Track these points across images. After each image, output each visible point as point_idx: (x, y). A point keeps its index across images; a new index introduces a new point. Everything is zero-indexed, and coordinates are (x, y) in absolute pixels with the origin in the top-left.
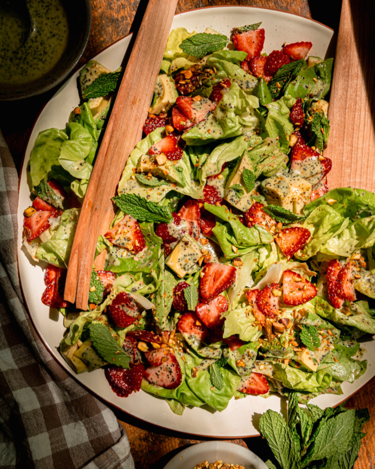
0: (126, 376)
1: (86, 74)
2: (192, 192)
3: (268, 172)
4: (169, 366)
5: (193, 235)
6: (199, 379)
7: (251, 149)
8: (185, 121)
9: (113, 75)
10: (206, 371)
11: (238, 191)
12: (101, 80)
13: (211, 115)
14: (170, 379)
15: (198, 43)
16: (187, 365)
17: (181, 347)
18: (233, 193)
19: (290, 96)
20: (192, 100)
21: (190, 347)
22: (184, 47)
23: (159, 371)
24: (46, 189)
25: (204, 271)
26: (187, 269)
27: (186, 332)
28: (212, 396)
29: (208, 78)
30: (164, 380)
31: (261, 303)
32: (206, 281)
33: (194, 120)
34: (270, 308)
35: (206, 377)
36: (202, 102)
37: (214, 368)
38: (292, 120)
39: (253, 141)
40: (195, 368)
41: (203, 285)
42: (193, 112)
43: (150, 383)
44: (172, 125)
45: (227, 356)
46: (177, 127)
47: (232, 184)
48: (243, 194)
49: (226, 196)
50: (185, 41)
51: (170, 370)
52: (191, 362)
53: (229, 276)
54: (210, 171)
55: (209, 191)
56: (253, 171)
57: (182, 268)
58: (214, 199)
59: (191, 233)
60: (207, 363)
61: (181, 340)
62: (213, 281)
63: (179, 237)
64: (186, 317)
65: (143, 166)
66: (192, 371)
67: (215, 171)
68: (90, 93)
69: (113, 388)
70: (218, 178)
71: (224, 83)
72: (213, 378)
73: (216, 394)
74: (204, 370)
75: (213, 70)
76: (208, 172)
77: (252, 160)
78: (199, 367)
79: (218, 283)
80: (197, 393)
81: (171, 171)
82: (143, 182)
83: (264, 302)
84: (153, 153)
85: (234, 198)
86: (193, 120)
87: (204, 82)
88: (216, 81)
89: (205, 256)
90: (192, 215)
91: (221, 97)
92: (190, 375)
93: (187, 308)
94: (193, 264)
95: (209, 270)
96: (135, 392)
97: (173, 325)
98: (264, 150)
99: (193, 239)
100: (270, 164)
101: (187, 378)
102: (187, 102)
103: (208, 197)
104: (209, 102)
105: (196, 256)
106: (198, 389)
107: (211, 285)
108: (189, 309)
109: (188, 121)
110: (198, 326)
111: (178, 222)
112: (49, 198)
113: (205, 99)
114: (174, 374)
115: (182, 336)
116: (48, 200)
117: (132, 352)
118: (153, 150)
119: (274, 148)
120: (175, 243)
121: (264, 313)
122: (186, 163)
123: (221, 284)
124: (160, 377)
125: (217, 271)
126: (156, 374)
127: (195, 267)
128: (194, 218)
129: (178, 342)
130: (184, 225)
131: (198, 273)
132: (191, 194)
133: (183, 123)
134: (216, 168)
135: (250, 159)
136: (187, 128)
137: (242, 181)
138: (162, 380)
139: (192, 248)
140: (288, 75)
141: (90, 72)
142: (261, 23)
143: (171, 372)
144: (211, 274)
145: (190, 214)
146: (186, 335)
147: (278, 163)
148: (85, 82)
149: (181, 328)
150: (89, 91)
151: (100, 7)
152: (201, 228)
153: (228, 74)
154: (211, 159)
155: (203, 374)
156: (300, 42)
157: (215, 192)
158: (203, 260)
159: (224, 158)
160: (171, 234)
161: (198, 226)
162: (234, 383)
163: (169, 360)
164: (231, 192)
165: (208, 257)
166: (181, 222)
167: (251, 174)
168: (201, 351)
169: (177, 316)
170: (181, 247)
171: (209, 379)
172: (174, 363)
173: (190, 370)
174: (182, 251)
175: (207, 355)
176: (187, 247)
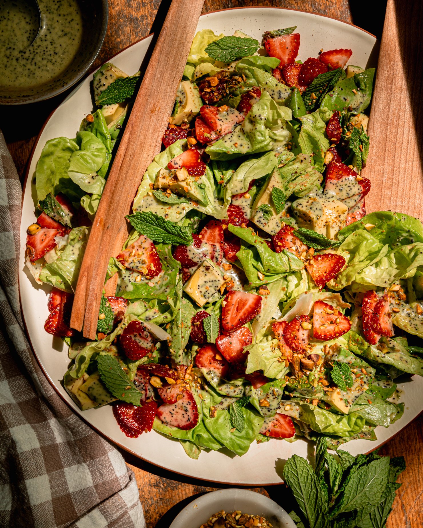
0: (137, 414)
1: (101, 78)
2: (215, 212)
3: (300, 191)
4: (185, 404)
5: (214, 260)
6: (218, 419)
7: (281, 165)
8: (209, 133)
9: (130, 79)
10: (226, 411)
11: (266, 212)
12: (117, 85)
13: (239, 127)
14: (186, 419)
15: (226, 47)
16: (205, 404)
17: (199, 383)
18: (261, 214)
19: (326, 109)
20: (218, 110)
21: (208, 384)
22: (210, 51)
23: (173, 410)
24: (53, 204)
25: (226, 300)
26: (207, 297)
27: (205, 367)
28: (231, 439)
29: (236, 86)
30: (179, 420)
31: (289, 336)
32: (228, 310)
33: (220, 132)
34: (298, 342)
35: (225, 417)
36: (229, 112)
37: (235, 408)
38: (327, 135)
39: (284, 157)
40: (214, 407)
41: (225, 315)
42: (219, 123)
43: (163, 422)
44: (195, 137)
45: (249, 394)
46: (201, 139)
47: (259, 204)
48: (272, 215)
49: (253, 217)
50: (211, 44)
51: (185, 409)
52: (209, 400)
53: (254, 306)
54: (236, 189)
55: (233, 211)
56: (283, 190)
57: (201, 296)
58: (239, 221)
59: (212, 258)
60: (227, 402)
61: (199, 376)
62: (235, 311)
63: (199, 261)
64: (205, 350)
65: (161, 182)
66: (210, 410)
67: (241, 190)
68: (104, 99)
69: (121, 428)
70: (244, 197)
71: (254, 92)
73: (236, 436)
74: (223, 409)
75: (242, 77)
76: (233, 190)
77: (283, 178)
78: (217, 406)
79: (241, 314)
80: (215, 435)
81: (193, 188)
82: (160, 199)
83: (292, 336)
84: (174, 168)
85: (261, 220)
86: (218, 132)
87: (231, 90)
88: (245, 89)
89: (227, 282)
90: (214, 238)
91: (249, 107)
92: (208, 415)
93: (207, 340)
94: (214, 291)
95: (231, 299)
96: (146, 432)
97: (190, 359)
98: (296, 168)
99: (215, 263)
100: (303, 183)
101: (205, 418)
102: (212, 112)
103: (233, 218)
104: (237, 113)
105: (217, 283)
106: (216, 431)
107: (234, 315)
108: (209, 341)
109: (213, 133)
110: (218, 361)
111: (198, 244)
112: (56, 214)
113: (233, 109)
114: (190, 413)
115: (200, 371)
116: (54, 216)
117: (144, 388)
118: (173, 164)
119: (307, 165)
120: (194, 268)
121: (291, 348)
122: (209, 179)
123: (245, 314)
124: (174, 416)
125: (241, 300)
126: (170, 412)
127: (217, 295)
128: (216, 241)
129: (196, 377)
130: (206, 248)
131: (220, 301)
132: (213, 214)
133: (207, 135)
134: (242, 186)
135: (280, 177)
136: (212, 141)
137: (271, 201)
138: (176, 420)
139: (213, 274)
140: (324, 86)
141: (105, 76)
142: (296, 27)
143: (186, 411)
144: (234, 303)
145: (212, 236)
146: (204, 371)
147: (311, 182)
148: (99, 87)
149: (199, 362)
150: (104, 97)
151: (118, 5)
152: (224, 252)
153: (259, 82)
154: (237, 176)
155: (222, 414)
156: (338, 49)
157: (240, 212)
158: (226, 288)
159: (252, 175)
160: (190, 257)
161: (220, 250)
162: (257, 425)
163: (185, 397)
164: (258, 213)
165: (231, 285)
166: (202, 245)
167: (281, 193)
168: (220, 389)
169: (195, 349)
170: (201, 272)
171: (228, 420)
172: (190, 401)
173: (208, 409)
174: (203, 277)
175: (228, 393)
176: (208, 272)
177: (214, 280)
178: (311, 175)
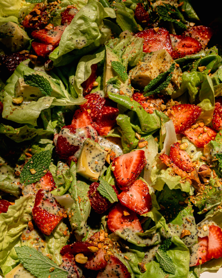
3: (134, 59)
4: (115, 269)
5: (92, 139)
6: (149, 271)
10: (153, 262)
11: (114, 83)
16: (132, 263)
18: (111, 86)
25: (114, 165)
27: (119, 228)
29: (55, 9)
35: (154, 266)
37: (160, 255)
40: (141, 263)
42: (50, 37)
47: (107, 81)
48: (120, 84)
51: (117, 273)
52: (134, 258)
56: (120, 61)
57: (94, 171)
58: (98, 102)
60: (151, 254)
62: (125, 169)
63: (79, 143)
66: (139, 267)
72: (163, 264)
74: (150, 261)
78: (144, 260)
79: (131, 168)
83: (179, 159)
87: (52, 13)
88: (63, 9)
89: (110, 154)
92: (139, 272)
93: (110, 202)
94: (103, 163)
95: (118, 163)
98: (123, 43)
100: (132, 51)
101: (137, 275)
105: (103, 155)
109: (49, 46)
110: (127, 217)
111: (73, 131)
115: (115, 234)
119: (130, 37)
128: (87, 124)
129: (114, 243)
135: (113, 53)
137: (114, 74)
139: (97, 149)
143: (118, 275)
144: (122, 165)
146: (119, 232)
147: (139, 48)
149: (112, 226)
152: (97, 130)
155: (151, 265)
160: (71, 143)
161: (93, 129)
162: (185, 260)
163: (112, 263)
164: (108, 87)
165: (113, 154)
166: (77, 130)
167: (119, 64)
168: (138, 242)
169: (104, 217)
170: (86, 151)
171: (159, 268)
172: (118, 265)
173: (137, 266)
174: (89, 155)
175: (146, 243)
176: (92, 149)
177: (99, 154)
178: (136, 43)
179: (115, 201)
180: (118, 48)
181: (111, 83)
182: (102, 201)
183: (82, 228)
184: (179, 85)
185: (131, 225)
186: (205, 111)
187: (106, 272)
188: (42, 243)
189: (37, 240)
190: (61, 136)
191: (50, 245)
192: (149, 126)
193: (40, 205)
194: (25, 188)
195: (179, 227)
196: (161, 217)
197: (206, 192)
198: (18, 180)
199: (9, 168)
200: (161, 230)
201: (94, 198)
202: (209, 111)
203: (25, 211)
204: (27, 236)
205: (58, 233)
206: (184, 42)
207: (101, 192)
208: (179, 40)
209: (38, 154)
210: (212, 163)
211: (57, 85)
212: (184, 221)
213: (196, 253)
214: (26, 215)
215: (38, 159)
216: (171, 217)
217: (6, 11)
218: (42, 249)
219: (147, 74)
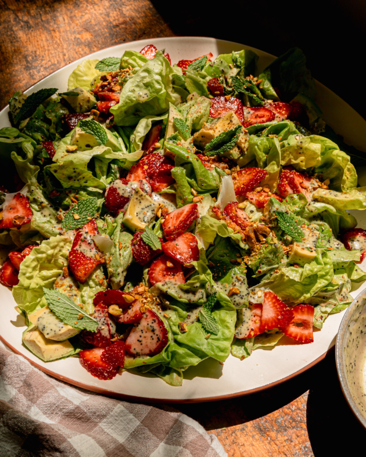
1: (15, 103)
4: (150, 324)
6: (190, 333)
10: (196, 324)
14: (155, 340)
15: (110, 64)
16: (172, 322)
22: (99, 68)
23: (141, 336)
25: (164, 218)
27: (160, 281)
28: (208, 343)
30: (149, 344)
35: (196, 327)
37: (203, 314)
43: (134, 357)
44: (98, 109)
51: (152, 329)
52: (175, 316)
60: (195, 314)
63: (130, 195)
66: (179, 326)
72: (205, 323)
73: (213, 339)
74: (193, 323)
75: (129, 68)
77: (180, 111)
78: (185, 320)
92: (178, 332)
98: (189, 105)
100: (198, 110)
101: (176, 336)
111: (126, 183)
114: (158, 332)
115: (155, 286)
124: (143, 342)
126: (138, 340)
128: (141, 178)
137: (175, 129)
138: (146, 346)
143: (153, 331)
146: (159, 285)
148: (15, 111)
152: (151, 185)
155: (192, 326)
160: (121, 194)
161: (147, 183)
162: (230, 321)
163: (148, 317)
165: (165, 210)
166: (129, 183)
167: (182, 121)
168: (179, 296)
169: (146, 271)
170: (135, 201)
171: (201, 328)
172: (154, 319)
173: (177, 326)
174: (138, 205)
175: (189, 299)
176: (142, 199)
177: (149, 205)
178: (202, 103)
179: (158, 248)
180: (184, 109)
181: (171, 139)
182: (144, 249)
183: (119, 274)
184: (245, 150)
185: (174, 278)
186: (270, 174)
187: (140, 327)
188: (75, 291)
189: (70, 287)
190: (112, 187)
191: (83, 293)
192: (206, 181)
193: (77, 247)
194: (66, 233)
195: (227, 286)
196: (207, 270)
197: (262, 251)
198: (60, 226)
199: (52, 210)
200: (207, 285)
201: (137, 246)
202: (274, 173)
203: (61, 253)
204: (60, 283)
205: (93, 281)
206: (256, 113)
207: (145, 240)
208: (252, 112)
209: (84, 201)
210: (271, 222)
211: (114, 137)
212: (235, 279)
213: (247, 323)
214: (62, 258)
215: (84, 205)
216: (220, 275)
217: (79, 81)
218: (75, 297)
219: (211, 132)
